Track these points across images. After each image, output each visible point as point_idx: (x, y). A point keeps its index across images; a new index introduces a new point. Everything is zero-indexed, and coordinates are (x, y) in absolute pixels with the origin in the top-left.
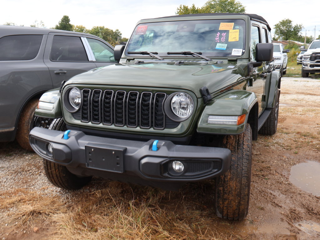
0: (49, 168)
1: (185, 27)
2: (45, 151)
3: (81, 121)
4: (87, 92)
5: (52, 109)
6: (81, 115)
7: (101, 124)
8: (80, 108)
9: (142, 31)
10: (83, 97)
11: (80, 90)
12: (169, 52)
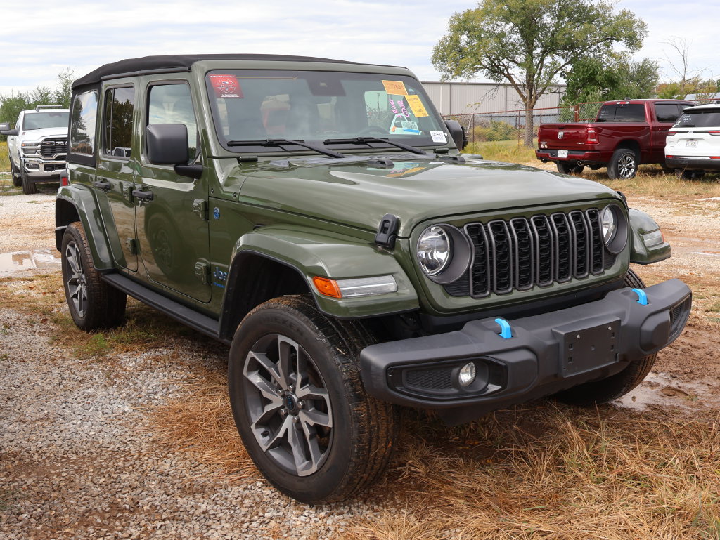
0: (374, 444)
1: (323, 85)
2: (449, 387)
3: (473, 298)
4: (474, 230)
5: (393, 289)
6: (469, 284)
7: (515, 291)
8: (468, 269)
9: (230, 89)
10: (472, 242)
11: (459, 228)
12: (329, 140)
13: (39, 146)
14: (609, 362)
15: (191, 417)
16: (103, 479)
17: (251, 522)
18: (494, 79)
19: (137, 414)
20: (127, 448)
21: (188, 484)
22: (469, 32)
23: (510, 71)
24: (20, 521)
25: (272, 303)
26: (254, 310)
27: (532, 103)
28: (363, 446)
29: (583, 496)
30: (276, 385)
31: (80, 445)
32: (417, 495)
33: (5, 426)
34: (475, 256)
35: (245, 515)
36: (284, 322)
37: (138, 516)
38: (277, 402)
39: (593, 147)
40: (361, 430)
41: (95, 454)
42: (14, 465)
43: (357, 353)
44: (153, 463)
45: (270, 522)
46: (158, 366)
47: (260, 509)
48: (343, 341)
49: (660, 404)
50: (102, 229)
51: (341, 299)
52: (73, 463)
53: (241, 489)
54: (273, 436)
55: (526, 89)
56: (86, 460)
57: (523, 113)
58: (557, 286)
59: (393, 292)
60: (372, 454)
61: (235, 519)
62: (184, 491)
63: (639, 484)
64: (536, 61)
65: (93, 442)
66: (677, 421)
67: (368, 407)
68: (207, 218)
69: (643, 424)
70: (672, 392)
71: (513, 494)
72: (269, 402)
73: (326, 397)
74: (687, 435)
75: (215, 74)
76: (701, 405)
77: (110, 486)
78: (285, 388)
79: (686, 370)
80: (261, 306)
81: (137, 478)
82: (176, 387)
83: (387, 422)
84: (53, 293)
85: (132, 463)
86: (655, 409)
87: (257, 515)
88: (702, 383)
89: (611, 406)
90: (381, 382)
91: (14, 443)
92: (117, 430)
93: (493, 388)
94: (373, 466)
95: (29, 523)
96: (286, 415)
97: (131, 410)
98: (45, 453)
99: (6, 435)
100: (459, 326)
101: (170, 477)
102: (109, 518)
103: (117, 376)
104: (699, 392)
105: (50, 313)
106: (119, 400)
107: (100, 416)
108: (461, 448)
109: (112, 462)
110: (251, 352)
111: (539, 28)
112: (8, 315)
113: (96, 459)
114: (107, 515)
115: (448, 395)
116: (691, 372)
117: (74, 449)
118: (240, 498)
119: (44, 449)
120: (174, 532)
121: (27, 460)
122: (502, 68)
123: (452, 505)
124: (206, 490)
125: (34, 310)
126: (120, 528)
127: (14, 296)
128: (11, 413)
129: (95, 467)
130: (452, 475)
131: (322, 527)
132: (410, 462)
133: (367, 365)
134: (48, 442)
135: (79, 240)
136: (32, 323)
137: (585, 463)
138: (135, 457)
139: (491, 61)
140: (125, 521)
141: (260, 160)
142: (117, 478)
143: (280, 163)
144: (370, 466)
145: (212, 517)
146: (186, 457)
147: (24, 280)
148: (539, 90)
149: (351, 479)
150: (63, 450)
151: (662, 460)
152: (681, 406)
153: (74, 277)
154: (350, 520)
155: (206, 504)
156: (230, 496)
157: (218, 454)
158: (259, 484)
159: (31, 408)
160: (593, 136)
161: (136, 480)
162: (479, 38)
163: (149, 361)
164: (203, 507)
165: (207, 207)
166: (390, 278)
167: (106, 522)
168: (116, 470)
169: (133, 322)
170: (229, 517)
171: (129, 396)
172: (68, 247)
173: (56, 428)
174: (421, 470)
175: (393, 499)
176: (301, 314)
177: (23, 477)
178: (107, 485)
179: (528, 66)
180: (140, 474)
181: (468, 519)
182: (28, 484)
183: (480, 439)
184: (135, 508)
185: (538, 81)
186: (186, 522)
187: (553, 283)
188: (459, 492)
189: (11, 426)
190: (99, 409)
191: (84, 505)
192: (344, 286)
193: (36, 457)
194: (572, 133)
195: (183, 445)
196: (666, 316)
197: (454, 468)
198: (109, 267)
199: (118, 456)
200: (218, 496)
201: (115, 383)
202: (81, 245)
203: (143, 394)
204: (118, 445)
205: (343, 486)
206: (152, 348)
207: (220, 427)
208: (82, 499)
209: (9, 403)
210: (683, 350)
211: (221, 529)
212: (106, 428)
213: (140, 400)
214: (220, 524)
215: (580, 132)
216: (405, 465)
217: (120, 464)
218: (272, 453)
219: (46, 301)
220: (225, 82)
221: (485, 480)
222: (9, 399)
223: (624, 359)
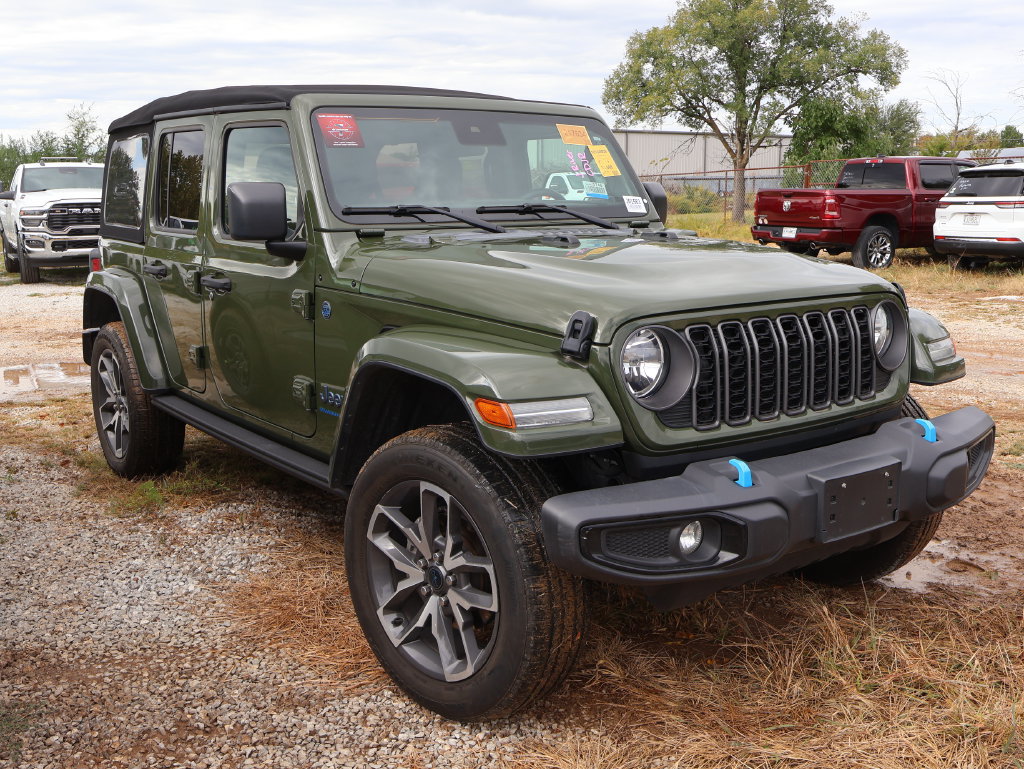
0: (556, 636)
1: (474, 129)
2: (665, 555)
3: (697, 430)
4: (700, 334)
5: (587, 416)
6: (691, 411)
7: (755, 421)
8: (691, 389)
9: (346, 134)
10: (696, 351)
11: (678, 331)
12: (483, 207)
13: (45, 216)
14: (886, 521)
15: (284, 599)
16: (165, 687)
17: (379, 747)
18: (691, 126)
19: (207, 596)
20: (195, 644)
21: (285, 693)
22: (655, 59)
23: (713, 115)
24: (50, 746)
25: (412, 435)
26: (385, 446)
27: (744, 161)
28: (543, 639)
29: (847, 710)
30: (415, 552)
31: (127, 639)
32: (613, 709)
33: (19, 612)
34: (701, 371)
35: (371, 738)
36: (430, 462)
37: (217, 739)
38: (415, 576)
39: (832, 222)
40: (539, 616)
41: (149, 651)
42: (35, 667)
43: (535, 507)
44: (234, 664)
45: (406, 746)
46: (233, 528)
47: (391, 729)
48: (514, 490)
49: (945, 583)
50: (153, 333)
51: (515, 430)
52: (119, 664)
53: (361, 701)
54: (408, 625)
55: (736, 141)
56: (138, 660)
57: (731, 174)
58: (811, 415)
59: (587, 421)
60: (554, 650)
61: (356, 742)
62: (279, 704)
63: (924, 694)
64: (750, 101)
65: (146, 634)
66: (971, 606)
67: (549, 583)
68: (312, 316)
69: (924, 611)
70: (963, 566)
71: (748, 708)
72: (403, 576)
73: (490, 569)
74: (987, 626)
75: (323, 113)
76: (1003, 584)
77: (174, 696)
78: (428, 556)
79: (980, 537)
80: (396, 440)
81: (213, 686)
82: (261, 556)
83: (576, 604)
84: (75, 423)
85: (203, 663)
86: (939, 589)
87: (387, 736)
88: (1003, 555)
89: (877, 585)
90: (572, 547)
91: (32, 637)
92: (179, 617)
93: (727, 556)
94: (554, 667)
95: (62, 749)
96: (429, 595)
97: (198, 590)
98: (78, 650)
99: (20, 625)
100: (678, 470)
101: (260, 684)
102: (176, 741)
103: (174, 542)
104: (999, 565)
105: (73, 452)
106: (180, 575)
107: (154, 598)
108: (670, 643)
109: (175, 662)
110: (379, 506)
111: (754, 55)
112: (12, 455)
113: (151, 658)
114: (173, 738)
115: (664, 566)
116: (987, 539)
117: (119, 645)
118: (361, 714)
119: (77, 644)
120: (269, 762)
121: (54, 661)
122: (701, 110)
123: (662, 723)
124: (312, 701)
125: (48, 448)
126: (193, 755)
127: (18, 428)
128: (26, 593)
129: (150, 670)
130: (660, 681)
131: (481, 754)
132: (601, 662)
133: (551, 523)
134: (82, 635)
135: (118, 348)
136: (47, 466)
137: (847, 663)
138: (207, 655)
139: (686, 100)
140: (199, 745)
141: (388, 234)
142: (183, 685)
143: (417, 239)
144: (550, 666)
145: (323, 740)
146: (281, 655)
147: (32, 405)
148: (754, 142)
149: (524, 685)
150: (103, 646)
151: (955, 661)
152: (976, 586)
153: (109, 400)
154: (521, 744)
155: (313, 722)
156: (347, 710)
157: (326, 652)
158: (388, 693)
159: (54, 587)
160: (832, 208)
161: (211, 688)
162: (670, 68)
163: (220, 521)
164: (310, 726)
165: (312, 300)
166: (583, 401)
167: (171, 747)
168: (181, 674)
169: (194, 464)
170: (347, 740)
171: (193, 569)
172: (102, 358)
173: (92, 615)
174: (616, 673)
175: (578, 713)
176: (453, 451)
177: (49, 684)
178: (170, 695)
179: (738, 107)
180: (216, 680)
181: (686, 742)
182: (57, 693)
183: (696, 631)
184: (212, 728)
185: (752, 130)
186: (286, 747)
187: (805, 410)
188: (672, 704)
189: (27, 612)
190: (152, 587)
191: (139, 723)
192: (519, 411)
193: (65, 656)
194: (803, 204)
195: (275, 638)
196: (962, 458)
197: (662, 671)
198: (162, 385)
199: (182, 655)
200: (329, 711)
201: (173, 551)
202: (121, 355)
203: (214, 567)
204: (182, 639)
205: (511, 696)
206: (223, 502)
207: (327, 614)
208: (136, 715)
209: (22, 580)
210: (974, 509)
211: (337, 757)
212: (164, 615)
213: (210, 575)
214: (335, 749)
215: (814, 201)
216: (594, 666)
217: (187, 665)
218: (407, 649)
219: (66, 435)
220: (338, 125)
221: (707, 687)
222: (21, 573)
223: (904, 517)
